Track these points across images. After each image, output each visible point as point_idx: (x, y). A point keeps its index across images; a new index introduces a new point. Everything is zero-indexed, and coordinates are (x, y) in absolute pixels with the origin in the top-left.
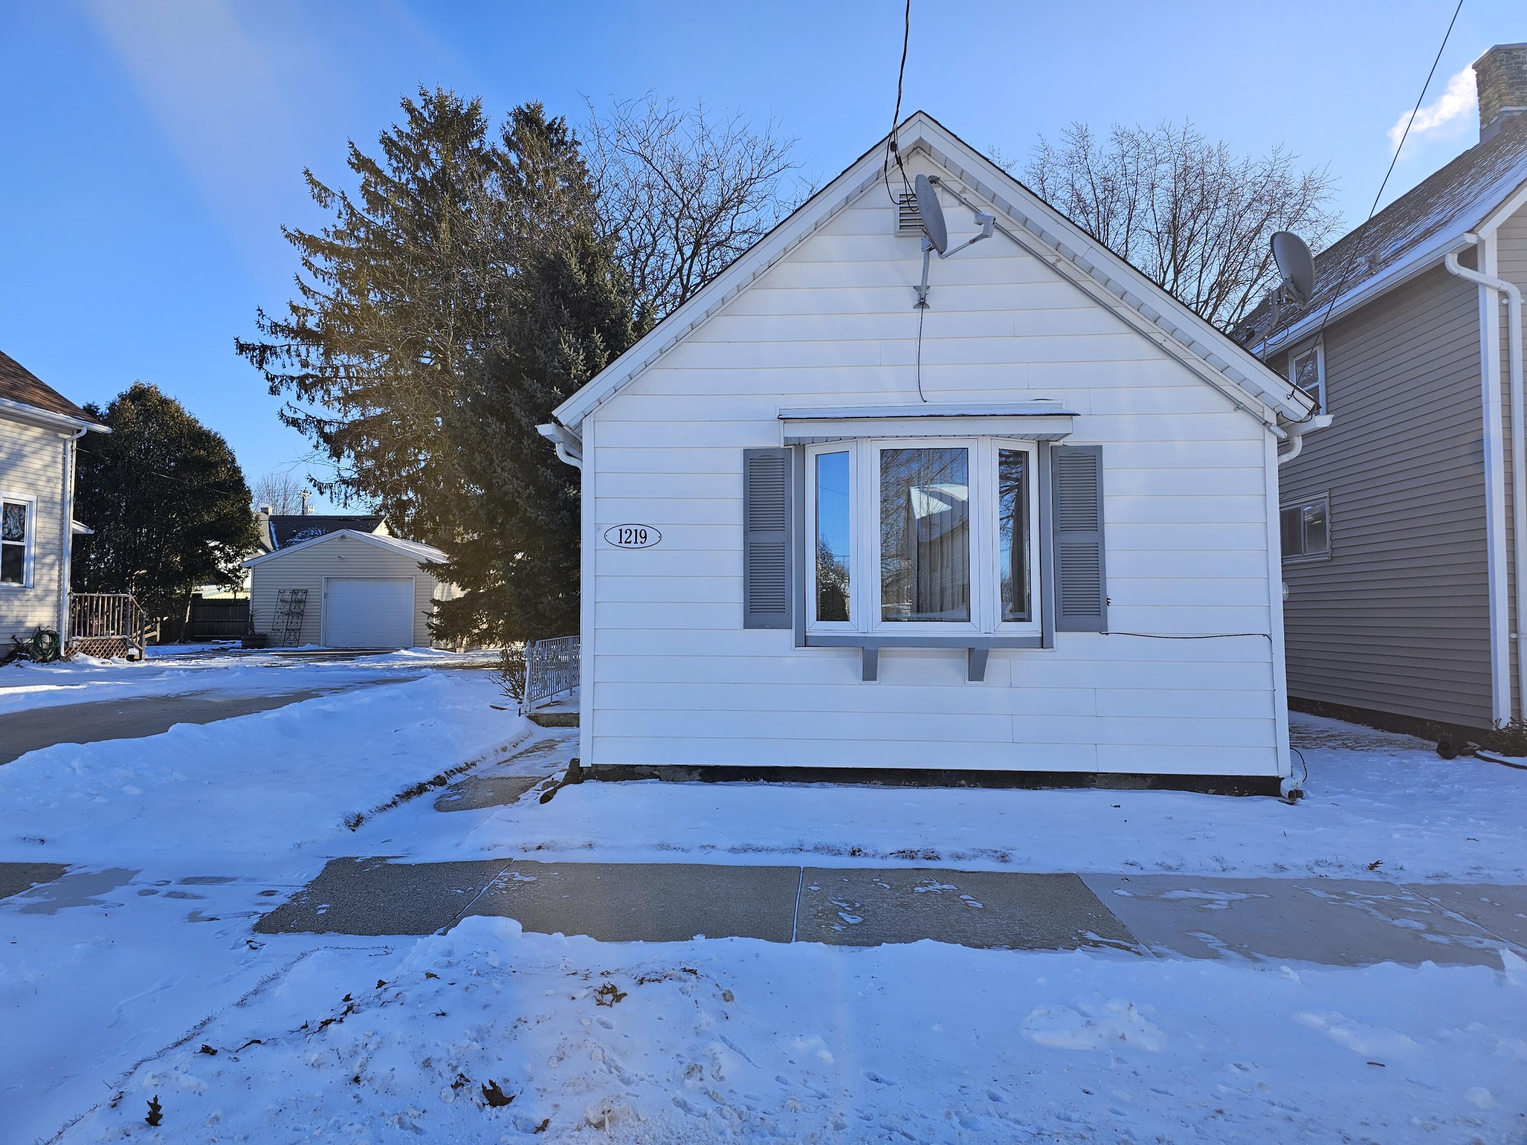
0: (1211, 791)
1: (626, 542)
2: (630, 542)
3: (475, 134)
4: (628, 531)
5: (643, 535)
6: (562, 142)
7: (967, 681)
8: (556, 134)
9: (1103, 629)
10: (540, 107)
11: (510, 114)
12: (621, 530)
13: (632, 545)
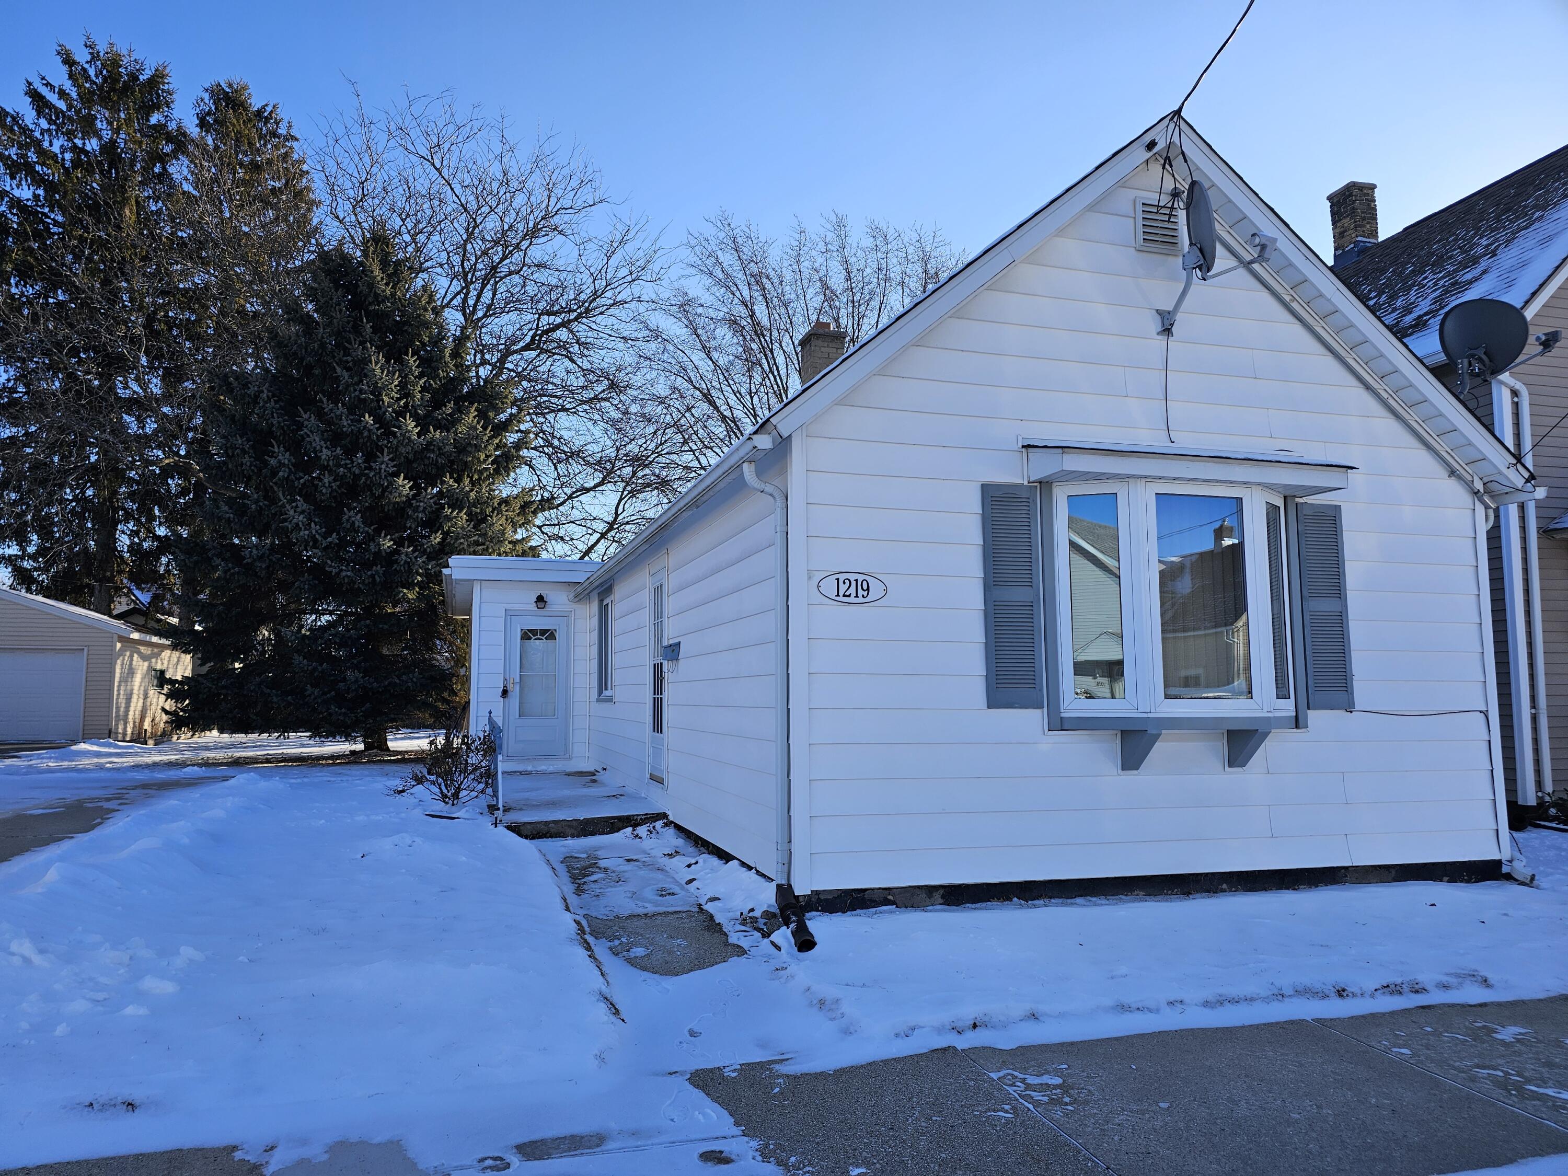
0: (1446, 879)
1: (844, 596)
2: (849, 596)
3: (157, 107)
4: (847, 582)
5: (865, 587)
6: (274, 134)
7: (1227, 767)
8: (265, 124)
9: (1349, 707)
10: (245, 88)
11: (207, 90)
12: (838, 580)
13: (852, 599)
